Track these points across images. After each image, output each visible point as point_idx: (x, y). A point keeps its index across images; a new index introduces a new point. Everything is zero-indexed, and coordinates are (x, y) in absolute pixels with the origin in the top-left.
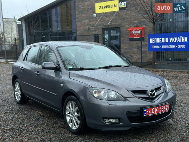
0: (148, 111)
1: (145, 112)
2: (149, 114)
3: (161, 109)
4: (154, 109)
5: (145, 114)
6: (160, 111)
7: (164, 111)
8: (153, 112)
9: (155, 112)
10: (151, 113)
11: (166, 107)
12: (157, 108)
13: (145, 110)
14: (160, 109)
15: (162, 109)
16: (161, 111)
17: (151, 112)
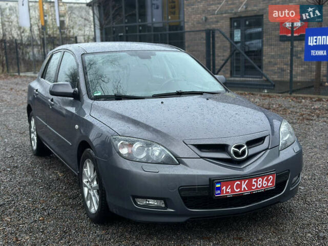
0: (224, 187)
1: (219, 189)
2: (227, 192)
3: (257, 183)
4: (239, 183)
5: (219, 192)
6: (253, 188)
7: (262, 187)
8: (237, 189)
9: (241, 189)
10: (233, 191)
11: (268, 181)
12: (247, 181)
13: (218, 186)
14: (253, 183)
15: (259, 183)
16: (257, 188)
17: (232, 188)
